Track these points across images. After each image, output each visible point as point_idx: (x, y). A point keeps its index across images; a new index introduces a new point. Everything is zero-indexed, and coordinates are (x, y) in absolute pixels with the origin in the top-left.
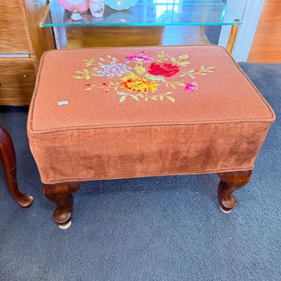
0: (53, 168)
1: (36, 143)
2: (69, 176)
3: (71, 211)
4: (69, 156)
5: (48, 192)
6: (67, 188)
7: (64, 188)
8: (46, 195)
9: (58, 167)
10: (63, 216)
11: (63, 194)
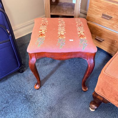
0: (102, 89)
1: (102, 77)
2: (106, 96)
3: (98, 107)
4: (112, 90)
5: (94, 95)
6: (102, 99)
7: (101, 99)
8: (93, 95)
9: (104, 90)
10: (93, 106)
11: (99, 100)
